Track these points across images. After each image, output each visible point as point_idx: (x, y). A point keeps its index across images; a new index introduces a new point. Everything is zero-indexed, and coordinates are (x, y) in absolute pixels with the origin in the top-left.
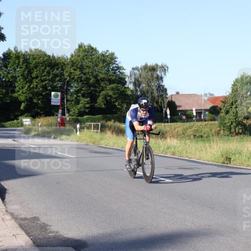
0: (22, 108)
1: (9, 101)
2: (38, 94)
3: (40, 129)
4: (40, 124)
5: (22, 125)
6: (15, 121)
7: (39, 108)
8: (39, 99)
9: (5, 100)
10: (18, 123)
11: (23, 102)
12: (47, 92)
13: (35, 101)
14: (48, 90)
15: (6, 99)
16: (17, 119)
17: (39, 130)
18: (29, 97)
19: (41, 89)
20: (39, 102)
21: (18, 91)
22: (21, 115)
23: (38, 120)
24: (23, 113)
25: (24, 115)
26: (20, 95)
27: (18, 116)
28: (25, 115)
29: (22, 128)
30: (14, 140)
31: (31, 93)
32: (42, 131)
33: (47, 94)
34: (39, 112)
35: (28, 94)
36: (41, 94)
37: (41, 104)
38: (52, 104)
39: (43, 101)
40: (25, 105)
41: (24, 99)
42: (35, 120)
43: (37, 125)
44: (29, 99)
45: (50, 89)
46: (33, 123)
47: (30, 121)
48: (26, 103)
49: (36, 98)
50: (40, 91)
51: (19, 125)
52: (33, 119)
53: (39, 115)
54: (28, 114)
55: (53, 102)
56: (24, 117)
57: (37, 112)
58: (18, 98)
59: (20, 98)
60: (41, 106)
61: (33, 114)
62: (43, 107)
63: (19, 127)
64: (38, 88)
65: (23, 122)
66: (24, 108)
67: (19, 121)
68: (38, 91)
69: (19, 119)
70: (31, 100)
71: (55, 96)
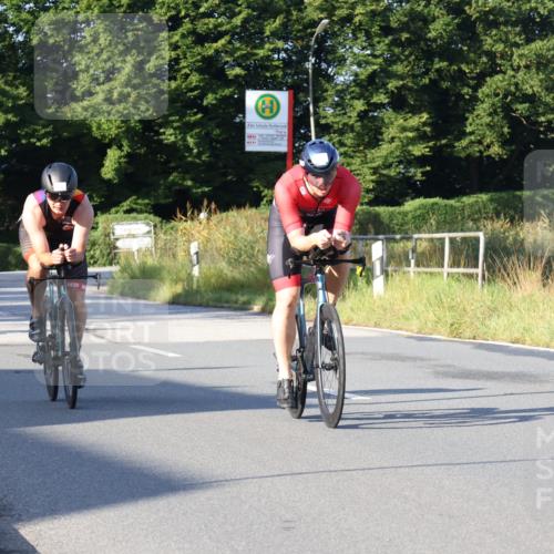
0: (108, 170)
1: (45, 141)
3: (196, 271)
4: (194, 248)
5: (111, 254)
7: (187, 169)
8: (187, 128)
9: (29, 136)
10: (93, 244)
11: (115, 142)
12: (227, 92)
13: (169, 136)
14: (227, 82)
15: (32, 136)
17: (190, 276)
18: (142, 121)
19: (195, 79)
20: (191, 141)
23: (182, 225)
24: (112, 197)
25: (117, 204)
28: (126, 205)
29: (114, 269)
32: (206, 278)
33: (225, 99)
34: (189, 188)
36: (195, 104)
37: (198, 148)
38: (249, 148)
39: (207, 134)
40: (120, 158)
41: (119, 127)
42: (172, 228)
43: (183, 254)
44: (139, 126)
45: (237, 76)
46: (161, 243)
47: (149, 232)
48: (126, 149)
49: (173, 121)
50: (192, 90)
51: (98, 252)
52: (161, 222)
53: (188, 205)
54: (138, 198)
55: (252, 140)
56: (121, 215)
57: (177, 188)
58: (89, 128)
59: (99, 127)
60: (198, 161)
61: (162, 201)
62: (209, 166)
63: (95, 262)
64: (183, 71)
65: (117, 239)
66: (117, 170)
67: (96, 234)
68: (183, 86)
69: (95, 229)
70: (152, 134)
71: (263, 110)
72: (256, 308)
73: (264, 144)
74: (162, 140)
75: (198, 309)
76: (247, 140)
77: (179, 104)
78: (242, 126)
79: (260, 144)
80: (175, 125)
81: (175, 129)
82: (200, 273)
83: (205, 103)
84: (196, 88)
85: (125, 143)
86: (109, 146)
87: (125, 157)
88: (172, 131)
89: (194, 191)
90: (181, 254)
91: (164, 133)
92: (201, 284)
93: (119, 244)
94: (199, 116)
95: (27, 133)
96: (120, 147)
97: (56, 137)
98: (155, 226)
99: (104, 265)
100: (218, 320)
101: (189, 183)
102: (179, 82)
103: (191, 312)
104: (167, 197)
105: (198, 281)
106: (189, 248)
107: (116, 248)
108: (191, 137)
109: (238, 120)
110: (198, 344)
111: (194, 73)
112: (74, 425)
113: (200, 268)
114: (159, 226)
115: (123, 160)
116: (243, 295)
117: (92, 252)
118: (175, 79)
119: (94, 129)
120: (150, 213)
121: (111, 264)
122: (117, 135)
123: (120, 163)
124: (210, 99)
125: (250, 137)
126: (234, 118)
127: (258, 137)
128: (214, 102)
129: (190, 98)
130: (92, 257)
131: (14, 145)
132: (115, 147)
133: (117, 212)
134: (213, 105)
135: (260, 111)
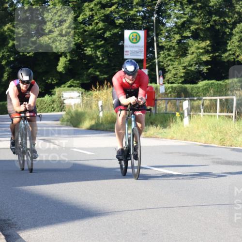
0: (60, 67)
1: (31, 54)
2: (95, 36)
3: (101, 115)
4: (100, 103)
6: (47, 98)
7: (97, 67)
8: (97, 48)
10: (53, 102)
11: (64, 54)
12: (116, 31)
13: (89, 51)
14: (116, 26)
16: (51, 94)
17: (98, 117)
18: (76, 44)
19: (101, 25)
20: (99, 54)
22: (59, 85)
23: (95, 93)
24: (62, 80)
25: (64, 83)
27: (53, 87)
28: (68, 83)
29: (63, 113)
31: (79, 34)
32: (106, 118)
33: (115, 34)
34: (98, 76)
36: (101, 37)
37: (102, 57)
38: (126, 57)
39: (106, 51)
40: (66, 61)
42: (90, 94)
43: (95, 106)
44: (75, 47)
45: (120, 24)
46: (85, 101)
47: (79, 96)
48: (69, 57)
49: (90, 45)
50: (99, 30)
51: (55, 106)
52: (85, 91)
53: (97, 84)
54: (74, 81)
56: (66, 88)
57: (92, 75)
60: (102, 63)
61: (85, 82)
62: (107, 66)
63: (54, 110)
64: (95, 21)
65: (64, 99)
66: (64, 68)
67: (55, 97)
68: (95, 28)
69: (54, 94)
70: (81, 50)
71: (133, 39)
73: (133, 55)
74: (85, 53)
75: (102, 132)
76: (125, 53)
77: (93, 37)
78: (122, 47)
79: (131, 55)
80: (92, 46)
81: (91, 48)
82: (103, 115)
83: (105, 36)
84: (101, 29)
85: (68, 55)
86: (61, 56)
87: (68, 61)
88: (90, 49)
89: (100, 77)
90: (94, 106)
91: (86, 50)
92: (104, 120)
93: (65, 102)
94: (103, 42)
96: (66, 57)
98: (82, 93)
99: (58, 111)
100: (111, 137)
101: (98, 73)
102: (93, 26)
103: (99, 133)
104: (87, 80)
105: (102, 119)
106: (98, 104)
107: (64, 103)
108: (99, 52)
109: (120, 44)
110: (102, 148)
111: (101, 22)
113: (103, 113)
114: (84, 93)
115: (67, 63)
117: (53, 105)
118: (91, 25)
120: (80, 87)
121: (61, 111)
123: (66, 64)
124: (108, 34)
125: (126, 52)
126: (119, 43)
127: (130, 52)
128: (110, 36)
129: (98, 34)
130: (53, 108)
131: (17, 56)
132: (63, 56)
133: (64, 87)
134: (109, 37)
135: (131, 40)
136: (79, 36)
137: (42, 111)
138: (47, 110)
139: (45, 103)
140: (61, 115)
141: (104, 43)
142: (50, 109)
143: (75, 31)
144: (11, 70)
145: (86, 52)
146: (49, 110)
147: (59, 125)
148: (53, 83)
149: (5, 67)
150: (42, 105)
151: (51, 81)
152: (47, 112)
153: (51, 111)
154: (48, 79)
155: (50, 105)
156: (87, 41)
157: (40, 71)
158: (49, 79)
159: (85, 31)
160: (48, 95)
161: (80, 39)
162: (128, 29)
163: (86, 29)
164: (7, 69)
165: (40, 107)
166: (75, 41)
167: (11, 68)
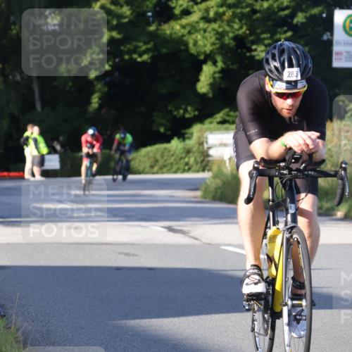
0: (203, 86)
1: (145, 57)
5: (204, 162)
6: (175, 144)
9: (130, 52)
10: (188, 152)
11: (210, 57)
12: (315, 11)
13: (261, 52)
15: (135, 51)
16: (182, 137)
18: (236, 38)
21: (187, 12)
22: (200, 119)
24: (207, 109)
25: (211, 115)
26: (193, 29)
27: (189, 123)
28: (219, 117)
29: (206, 175)
30: (170, 229)
31: (242, 17)
33: (312, 19)
35: (230, 22)
36: (286, 23)
38: (337, 64)
40: (215, 73)
41: (213, 44)
44: (233, 43)
48: (220, 64)
49: (265, 39)
50: (283, 9)
51: (192, 160)
54: (230, 111)
55: (338, 57)
56: (215, 125)
58: (186, 44)
59: (195, 43)
63: (189, 169)
65: (209, 148)
66: (212, 85)
67: (191, 143)
68: (275, 5)
69: (189, 138)
70: (244, 51)
71: (350, 29)
72: (340, 214)
73: (350, 61)
74: (254, 57)
76: (334, 57)
77: (270, 23)
78: (330, 43)
79: (346, 61)
80: (266, 42)
81: (266, 46)
83: (295, 21)
84: (287, 8)
85: (219, 58)
86: (205, 62)
87: (219, 72)
88: (263, 48)
91: (256, 50)
93: (211, 152)
94: (289, 34)
95: (129, 50)
96: (215, 63)
97: (156, 53)
99: (198, 171)
107: (208, 156)
109: (325, 37)
112: (171, 319)
115: (217, 75)
116: (327, 202)
117: (187, 160)
119: (191, 45)
121: (204, 170)
122: (211, 51)
123: (214, 78)
124: (300, 18)
125: (337, 54)
126: (322, 35)
127: (344, 54)
128: (304, 20)
129: (281, 17)
130: (187, 164)
131: (117, 60)
132: (210, 63)
133: (211, 123)
134: (302, 24)
135: (348, 29)
136: (240, 21)
137: (165, 170)
138: (175, 168)
139: (173, 155)
140: (204, 179)
141: (292, 36)
142: (182, 166)
143: (233, 13)
144: (106, 89)
145: (255, 53)
146: (178, 169)
147: (199, 200)
148: (187, 116)
149: (95, 83)
150: (165, 158)
151: (184, 113)
152: (175, 172)
153: (184, 171)
154: (178, 108)
155: (181, 158)
156: (258, 31)
157: (164, 91)
158: (180, 108)
159: (254, 11)
160: (179, 138)
161: (244, 28)
162: (342, 8)
163: (257, 7)
164: (99, 86)
165: (161, 162)
166: (233, 32)
167: (107, 84)
